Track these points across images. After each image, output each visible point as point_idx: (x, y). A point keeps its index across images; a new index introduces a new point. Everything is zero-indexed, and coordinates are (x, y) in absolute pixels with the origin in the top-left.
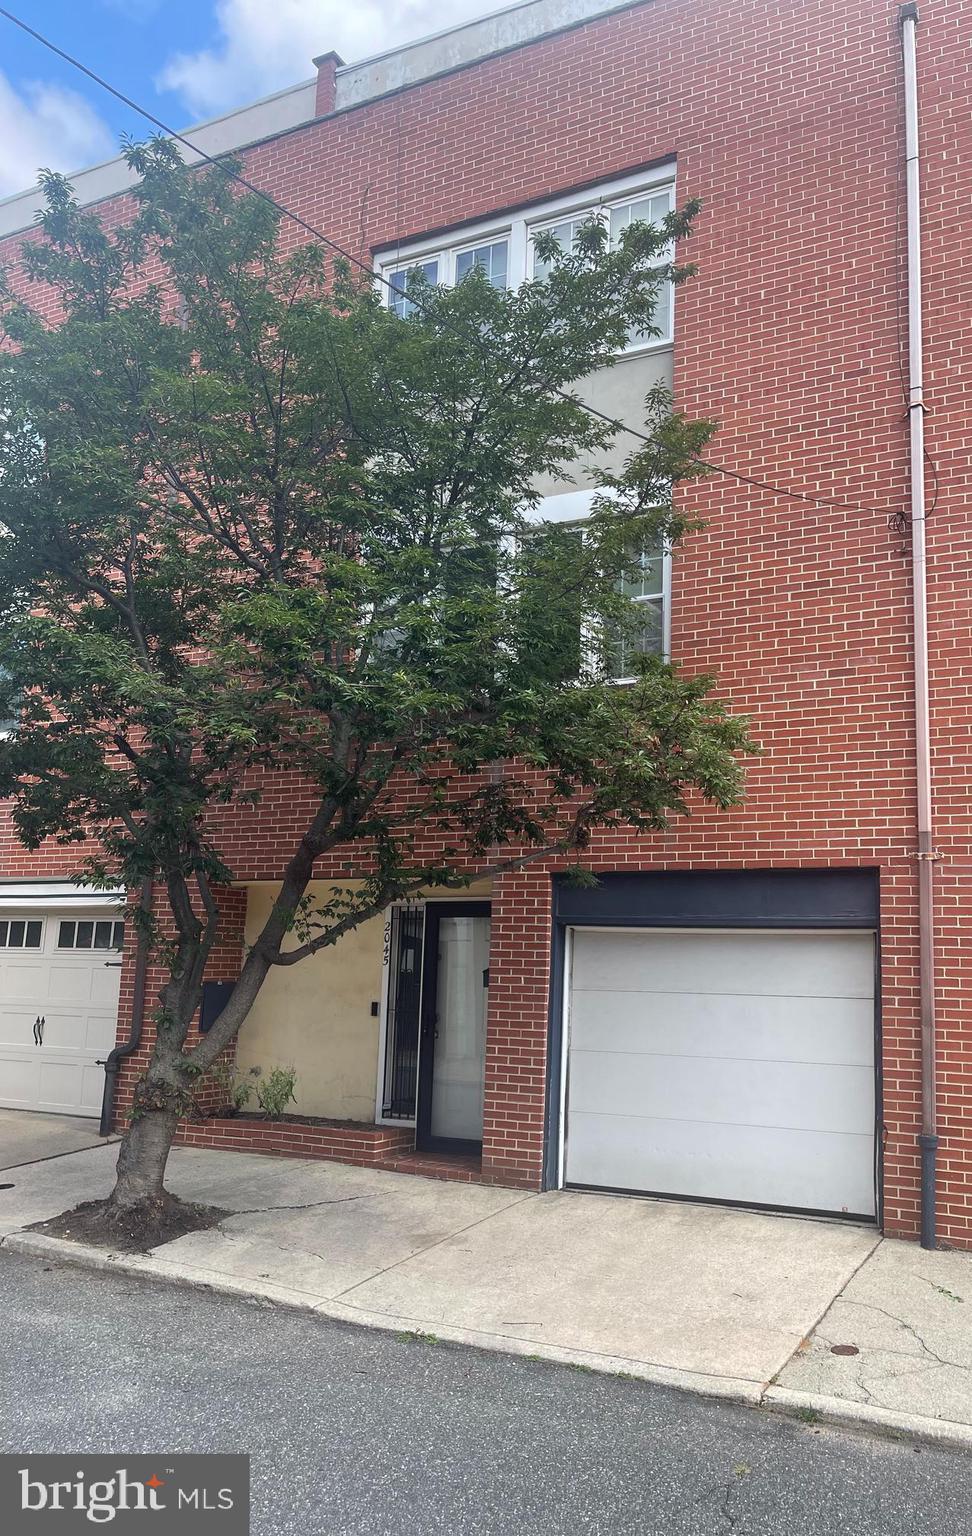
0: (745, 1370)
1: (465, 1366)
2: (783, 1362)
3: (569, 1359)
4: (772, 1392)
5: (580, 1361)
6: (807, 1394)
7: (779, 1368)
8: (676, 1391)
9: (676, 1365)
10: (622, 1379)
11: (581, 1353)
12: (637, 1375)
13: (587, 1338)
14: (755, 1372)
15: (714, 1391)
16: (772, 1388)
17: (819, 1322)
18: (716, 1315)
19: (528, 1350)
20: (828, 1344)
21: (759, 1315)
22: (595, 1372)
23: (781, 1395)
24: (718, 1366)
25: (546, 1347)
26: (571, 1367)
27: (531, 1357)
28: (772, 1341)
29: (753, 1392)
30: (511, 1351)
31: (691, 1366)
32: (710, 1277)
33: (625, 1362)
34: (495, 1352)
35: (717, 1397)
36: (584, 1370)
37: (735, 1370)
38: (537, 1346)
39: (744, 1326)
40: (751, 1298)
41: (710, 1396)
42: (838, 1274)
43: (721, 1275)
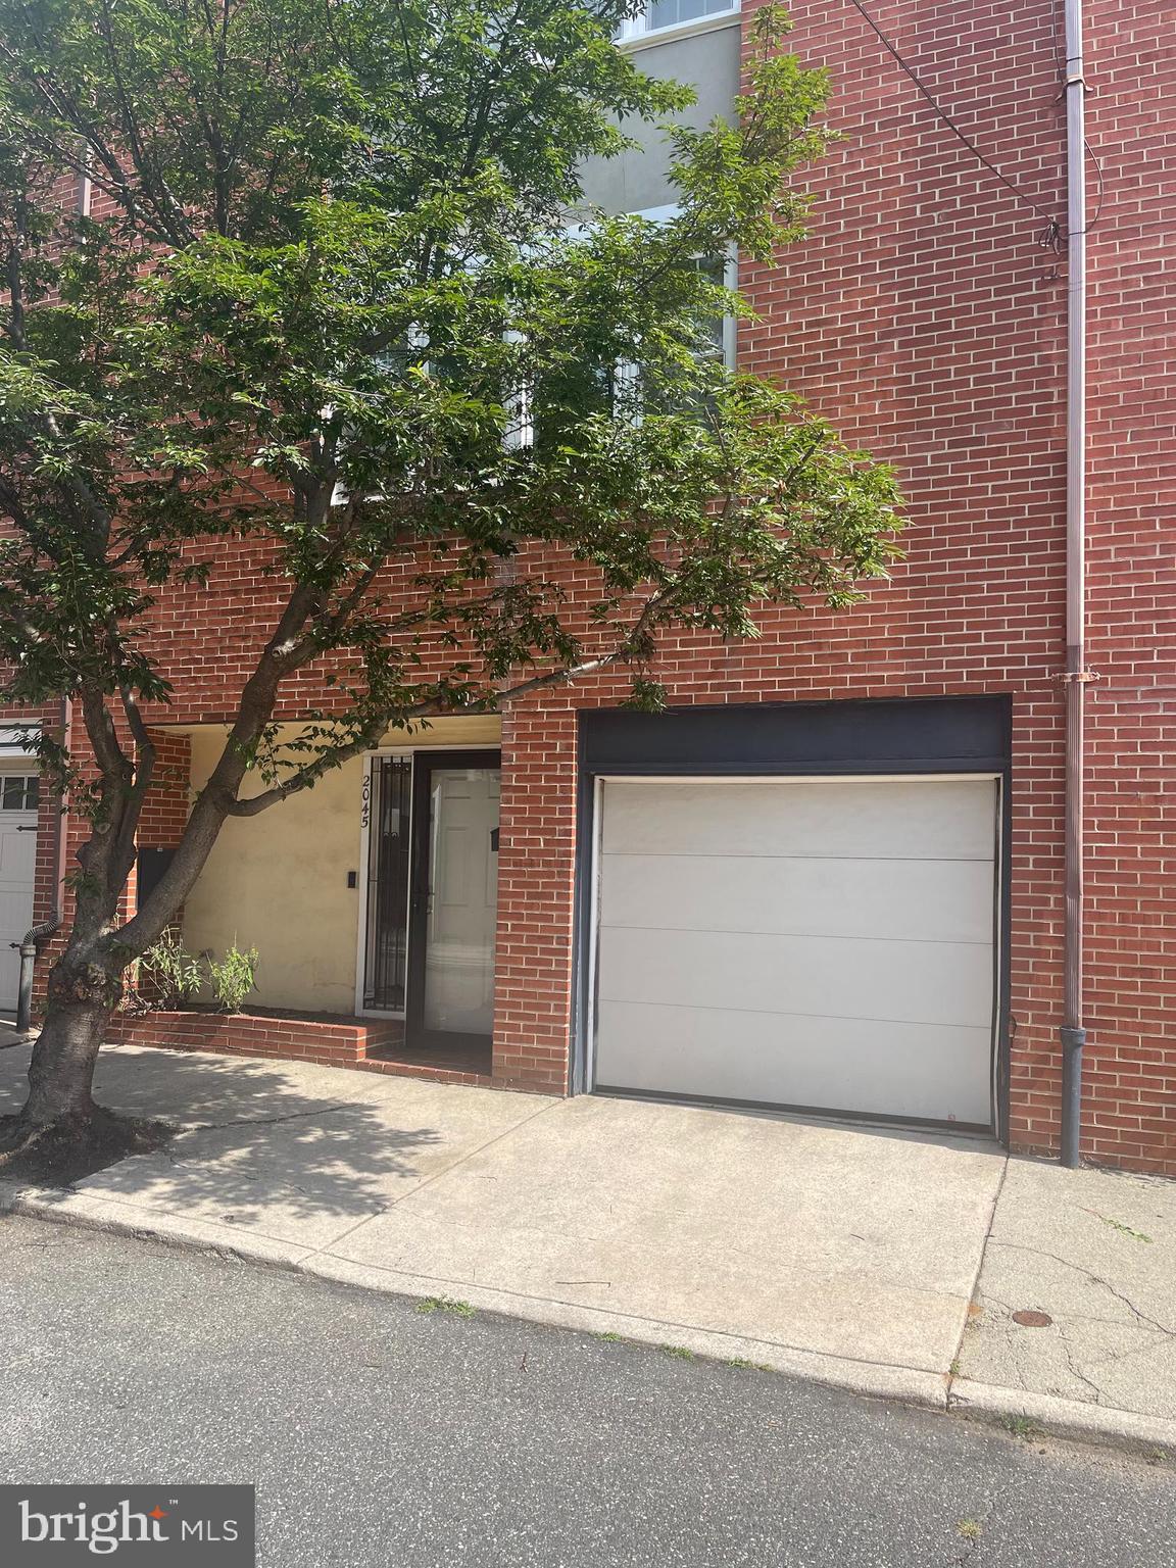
0: (909, 1353)
1: (517, 1353)
2: (957, 1339)
3: (660, 1338)
4: (959, 1388)
5: (677, 1340)
6: (1009, 1393)
7: (954, 1349)
8: (820, 1386)
9: (810, 1346)
10: (738, 1369)
11: (673, 1328)
12: (762, 1362)
13: (676, 1301)
14: (925, 1357)
15: (876, 1388)
16: (957, 1382)
17: (979, 1276)
18: (840, 1267)
19: (601, 1324)
20: (1006, 1311)
21: (897, 1266)
22: (700, 1359)
23: (976, 1392)
24: (868, 1347)
25: (624, 1319)
26: (664, 1350)
27: (605, 1335)
28: (930, 1306)
29: (934, 1389)
30: (577, 1326)
31: (831, 1347)
32: (813, 1211)
33: (738, 1342)
34: (554, 1327)
35: (882, 1397)
36: (683, 1355)
37: (896, 1353)
38: (612, 1317)
39: (883, 1283)
40: (877, 1240)
41: (872, 1395)
42: (975, 1205)
43: (825, 1207)
